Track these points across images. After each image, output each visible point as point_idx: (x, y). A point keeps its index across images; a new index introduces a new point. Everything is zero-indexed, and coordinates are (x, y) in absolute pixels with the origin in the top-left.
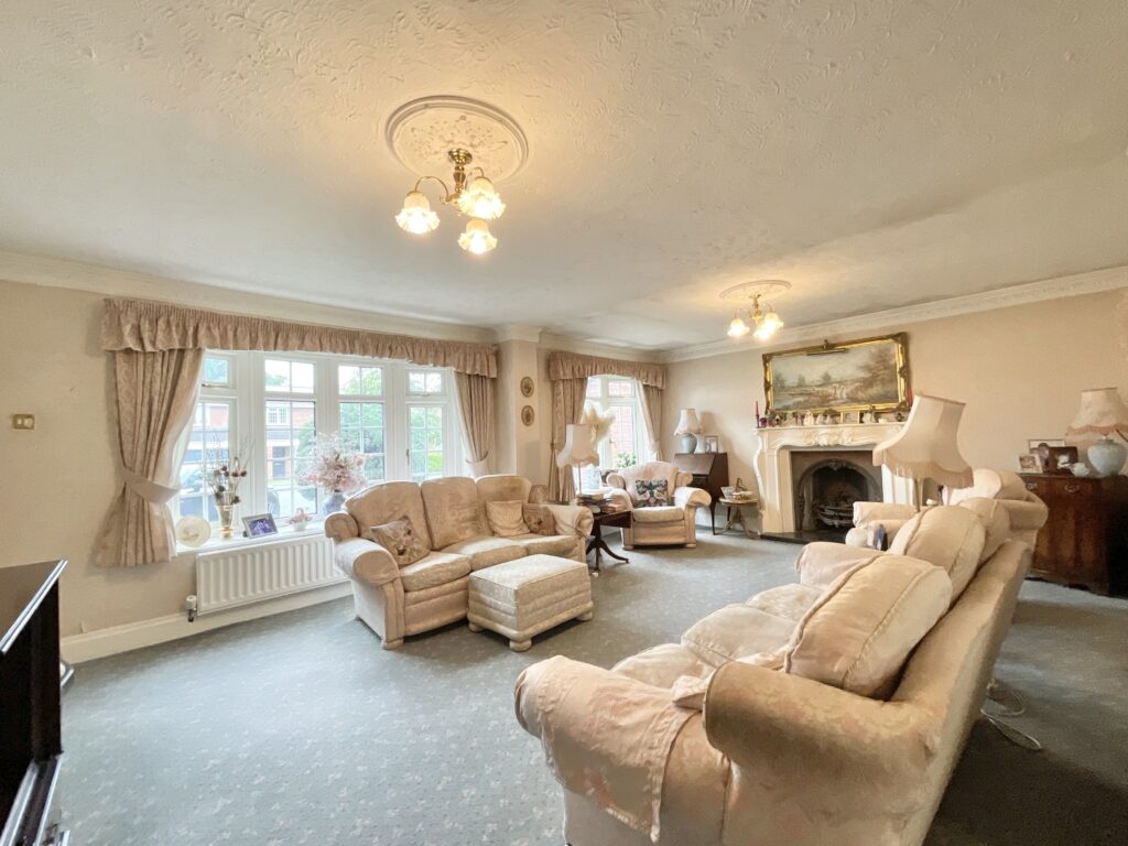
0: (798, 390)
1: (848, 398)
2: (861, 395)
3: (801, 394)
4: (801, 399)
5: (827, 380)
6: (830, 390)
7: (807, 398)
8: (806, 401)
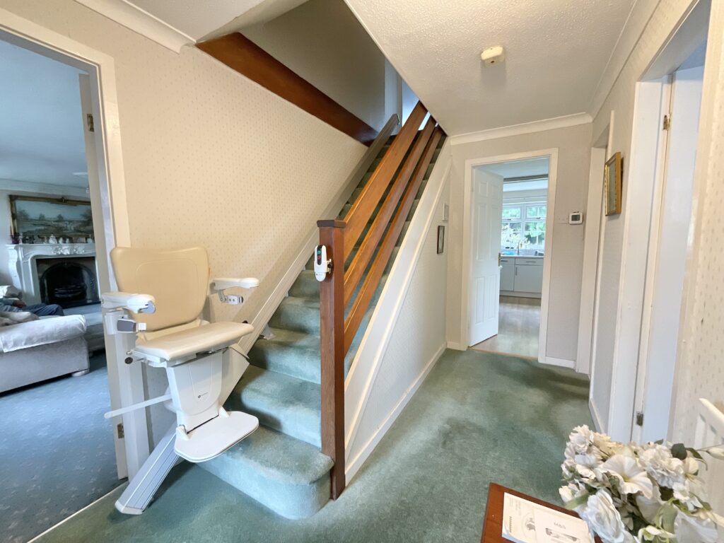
0: (40, 222)
1: (75, 229)
2: (82, 229)
3: (42, 225)
4: (42, 228)
5: (60, 219)
6: (61, 224)
7: (46, 227)
8: (45, 229)
